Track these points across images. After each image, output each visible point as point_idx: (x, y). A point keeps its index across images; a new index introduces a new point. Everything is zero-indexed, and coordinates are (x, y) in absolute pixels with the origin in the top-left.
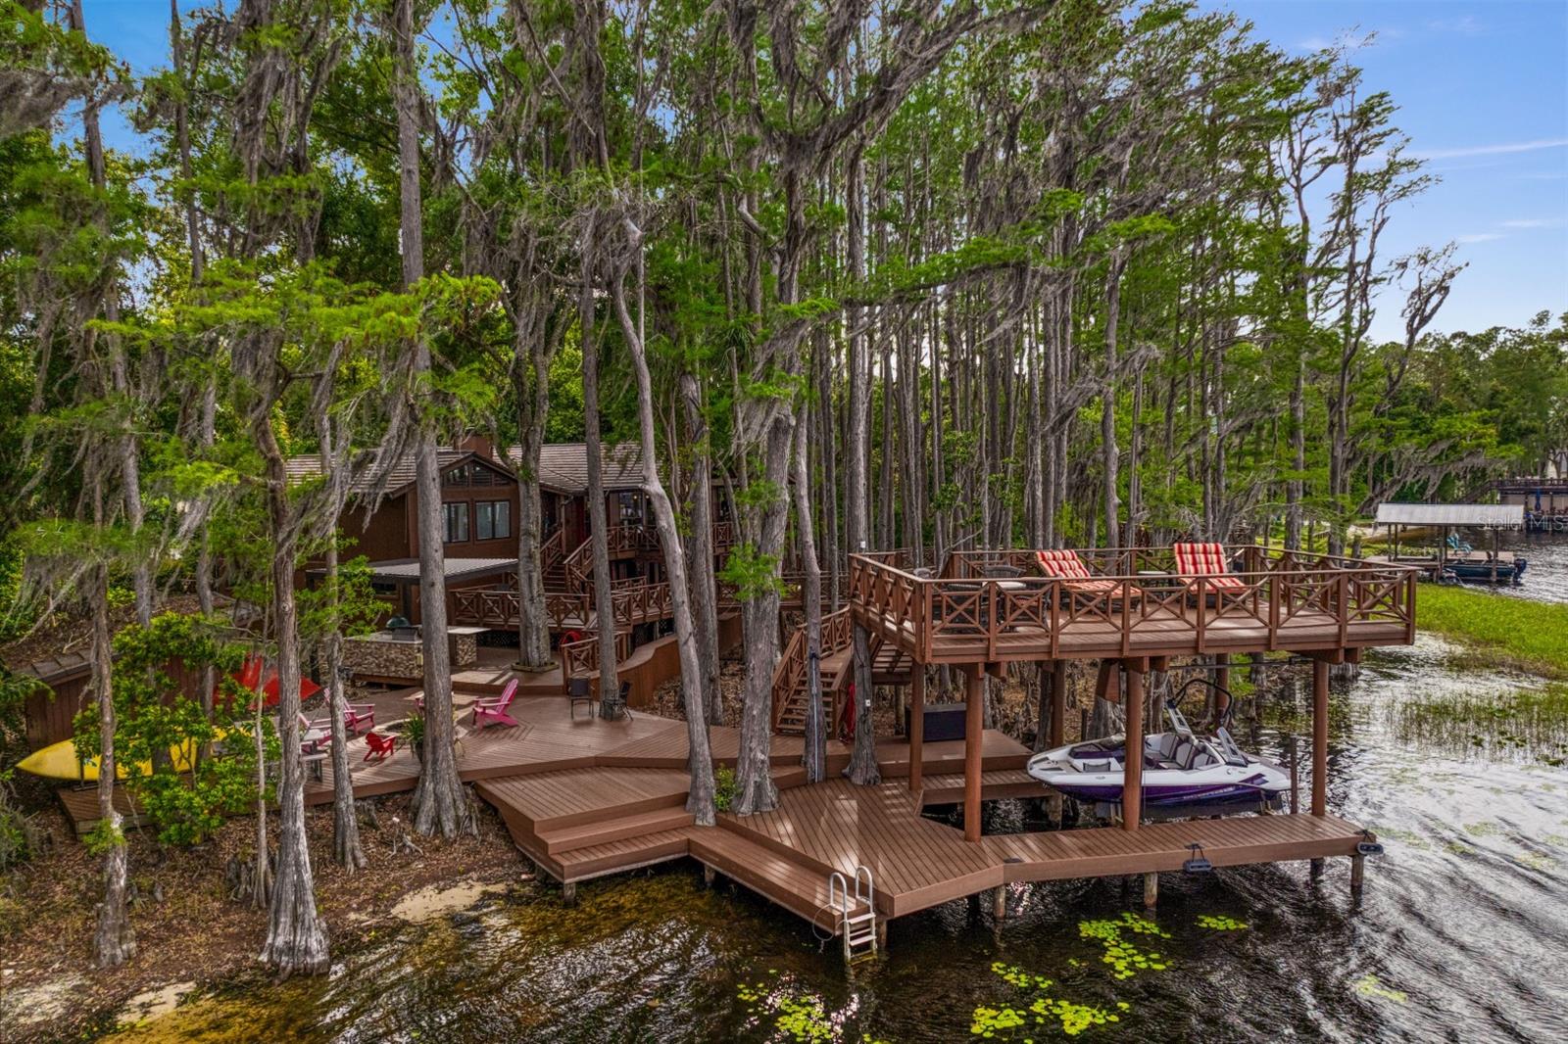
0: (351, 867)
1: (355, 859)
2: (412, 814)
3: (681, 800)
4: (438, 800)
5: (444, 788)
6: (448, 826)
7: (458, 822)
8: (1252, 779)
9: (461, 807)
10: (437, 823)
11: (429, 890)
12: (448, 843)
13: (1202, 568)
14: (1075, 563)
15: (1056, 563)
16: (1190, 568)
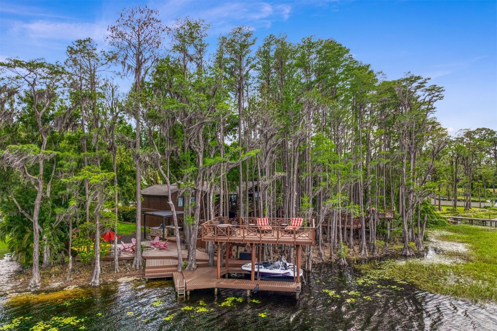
0: (116, 272)
1: (117, 270)
2: (132, 263)
3: (177, 266)
4: (136, 261)
5: (138, 259)
6: (138, 267)
7: (140, 266)
8: (286, 273)
9: (141, 263)
10: (136, 266)
11: (126, 277)
12: (136, 270)
13: (296, 224)
14: (265, 221)
15: (260, 221)
16: (293, 224)
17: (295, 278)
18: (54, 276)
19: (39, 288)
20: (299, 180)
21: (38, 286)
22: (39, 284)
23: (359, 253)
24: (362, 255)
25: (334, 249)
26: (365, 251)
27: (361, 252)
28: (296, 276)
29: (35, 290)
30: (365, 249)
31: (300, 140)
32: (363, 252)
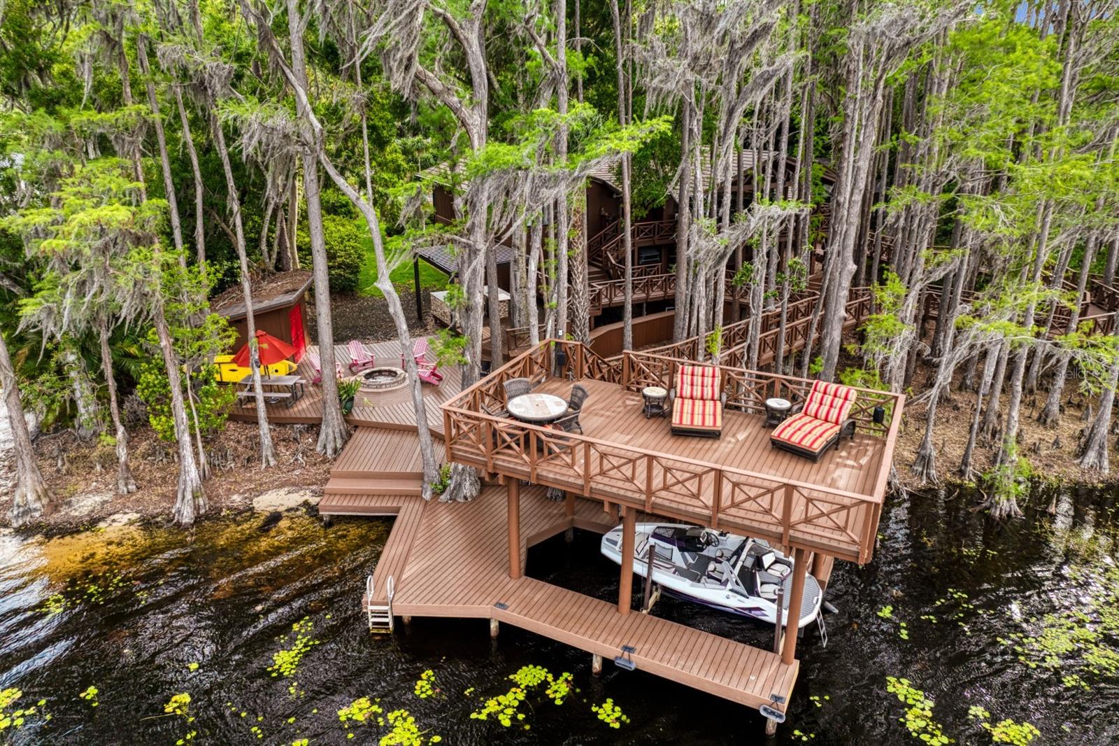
0: (264, 466)
1: (268, 461)
2: (318, 437)
4: (327, 436)
5: (330, 430)
6: (329, 452)
7: (335, 451)
8: (750, 609)
9: (339, 442)
10: (325, 447)
11: (283, 492)
12: (325, 461)
13: (824, 409)
14: (708, 381)
15: (688, 379)
16: (813, 408)
17: (778, 631)
18: (98, 468)
19: (37, 514)
20: (871, 221)
21: (35, 510)
22: (38, 505)
23: (1077, 456)
24: (1085, 466)
25: (981, 429)
26: (1100, 455)
27: (1083, 452)
28: (784, 622)
29: (24, 524)
30: (1101, 447)
31: (891, 48)
32: (1091, 457)
